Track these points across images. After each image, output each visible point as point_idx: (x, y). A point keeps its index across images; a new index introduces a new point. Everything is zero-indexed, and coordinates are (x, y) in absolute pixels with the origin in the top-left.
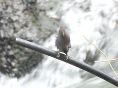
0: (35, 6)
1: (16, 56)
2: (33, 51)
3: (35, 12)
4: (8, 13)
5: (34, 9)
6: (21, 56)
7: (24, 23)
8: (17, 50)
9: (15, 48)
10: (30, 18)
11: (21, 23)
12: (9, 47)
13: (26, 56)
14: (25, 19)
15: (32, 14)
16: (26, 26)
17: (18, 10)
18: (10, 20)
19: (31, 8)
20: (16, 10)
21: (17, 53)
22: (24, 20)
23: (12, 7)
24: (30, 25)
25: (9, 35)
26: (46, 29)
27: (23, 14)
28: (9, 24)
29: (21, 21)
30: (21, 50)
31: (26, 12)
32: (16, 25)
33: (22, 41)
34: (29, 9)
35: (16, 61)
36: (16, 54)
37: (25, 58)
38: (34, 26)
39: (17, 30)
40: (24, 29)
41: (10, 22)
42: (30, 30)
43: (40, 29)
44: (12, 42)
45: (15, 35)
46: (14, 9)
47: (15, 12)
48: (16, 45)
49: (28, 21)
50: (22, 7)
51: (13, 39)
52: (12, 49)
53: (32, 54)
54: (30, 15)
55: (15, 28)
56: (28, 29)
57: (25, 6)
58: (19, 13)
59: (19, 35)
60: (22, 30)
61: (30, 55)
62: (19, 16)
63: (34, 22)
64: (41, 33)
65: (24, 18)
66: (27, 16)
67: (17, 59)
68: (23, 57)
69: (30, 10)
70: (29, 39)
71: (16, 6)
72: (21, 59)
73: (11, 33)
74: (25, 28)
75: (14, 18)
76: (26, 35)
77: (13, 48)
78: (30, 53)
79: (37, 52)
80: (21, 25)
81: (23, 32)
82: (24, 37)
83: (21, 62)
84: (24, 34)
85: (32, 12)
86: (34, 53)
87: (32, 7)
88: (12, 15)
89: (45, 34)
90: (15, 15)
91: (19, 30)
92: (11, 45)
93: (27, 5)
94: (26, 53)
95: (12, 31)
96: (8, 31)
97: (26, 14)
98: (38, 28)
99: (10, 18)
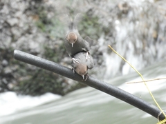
0: (42, 5)
1: (15, 75)
2: (39, 68)
3: (41, 13)
4: (3, 15)
5: (40, 9)
6: (22, 74)
7: (26, 28)
8: (16, 67)
9: (14, 64)
10: (35, 21)
11: (22, 28)
12: (5, 62)
13: (28, 75)
14: (27, 23)
15: (37, 16)
16: (29, 32)
17: (17, 10)
18: (6, 25)
19: (35, 8)
20: (14, 11)
21: (16, 71)
22: (25, 24)
23: (9, 5)
24: (34, 31)
25: (4, 46)
26: (57, 37)
27: (24, 16)
28: (4, 30)
29: (21, 25)
30: (22, 66)
31: (28, 13)
32: (15, 31)
33: (23, 54)
34: (32, 8)
35: (14, 82)
36: (14, 71)
37: (28, 78)
38: (40, 32)
39: (15, 38)
40: (26, 37)
41: (5, 27)
42: (35, 38)
43: (48, 37)
44: (9, 56)
45: (14, 45)
46: (11, 8)
47: (14, 13)
48: (14, 60)
49: (31, 25)
50: (23, 6)
51: (10, 51)
52: (8, 65)
53: (37, 71)
54: (34, 17)
55: (12, 36)
56: (31, 36)
57: (27, 4)
58: (19, 14)
59: (19, 45)
60: (23, 39)
61: (34, 73)
62: (18, 18)
63: (40, 27)
64: (50, 42)
65: (26, 21)
66: (30, 18)
67: (16, 79)
68: (25, 76)
69: (35, 10)
70: (32, 51)
71: (14, 5)
72: (22, 79)
73: (8, 42)
74: (27, 35)
75: (12, 22)
76: (28, 45)
77: (11, 64)
78: (34, 71)
79: (44, 70)
80: (21, 31)
81: (25, 41)
82: (26, 47)
83: (22, 84)
84: (26, 44)
85: (37, 13)
86: (40, 71)
87: (37, 6)
88: (9, 17)
89: (56, 44)
90: (13, 17)
91: (19, 38)
92: (8, 59)
93: (30, 3)
94: (29, 70)
95: (9, 39)
96: (3, 39)
97: (28, 16)
98: (46, 35)
99: (6, 22)
